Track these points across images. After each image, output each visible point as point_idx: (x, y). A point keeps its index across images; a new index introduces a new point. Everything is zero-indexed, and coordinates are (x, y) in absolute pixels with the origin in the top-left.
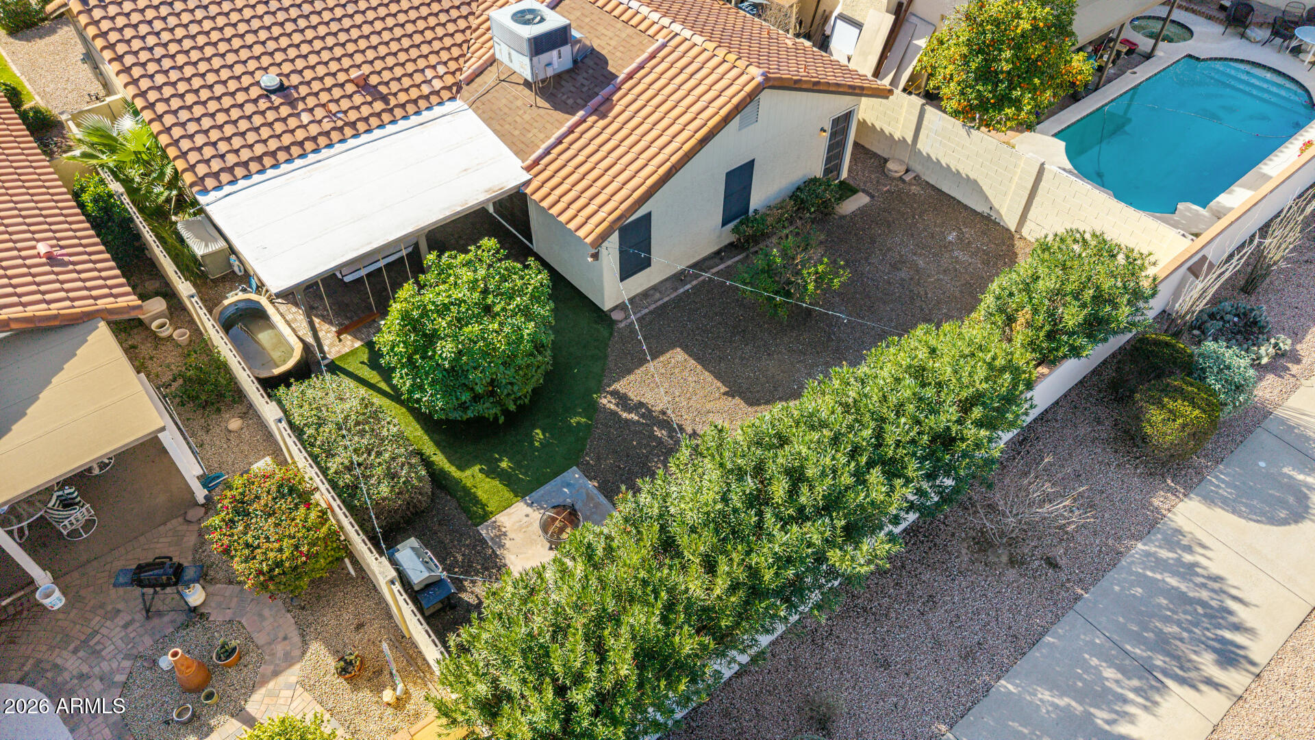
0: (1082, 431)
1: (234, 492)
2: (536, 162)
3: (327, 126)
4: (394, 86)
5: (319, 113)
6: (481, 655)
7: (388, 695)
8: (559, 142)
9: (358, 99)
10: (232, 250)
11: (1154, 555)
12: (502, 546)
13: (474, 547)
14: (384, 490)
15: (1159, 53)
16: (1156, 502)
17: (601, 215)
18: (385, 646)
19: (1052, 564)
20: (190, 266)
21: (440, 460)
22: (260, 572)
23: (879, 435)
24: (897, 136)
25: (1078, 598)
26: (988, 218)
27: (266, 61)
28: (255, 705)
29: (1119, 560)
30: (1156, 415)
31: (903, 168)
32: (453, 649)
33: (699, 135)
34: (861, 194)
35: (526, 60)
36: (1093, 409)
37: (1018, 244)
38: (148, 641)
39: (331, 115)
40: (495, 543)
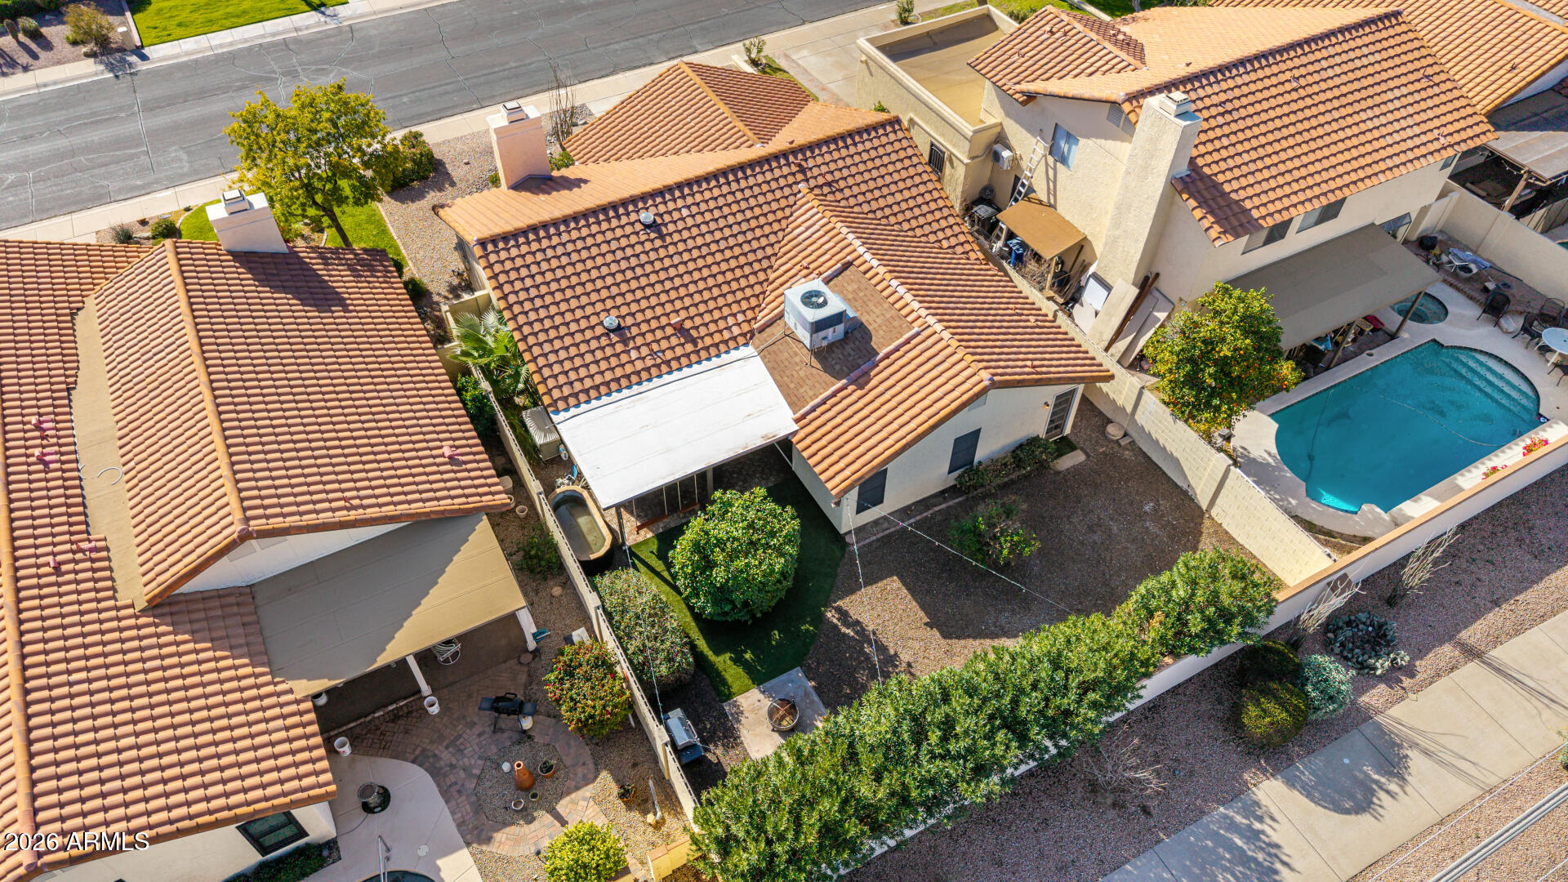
0: (1205, 707)
1: (566, 658)
2: (804, 417)
3: (649, 362)
4: (703, 331)
5: (644, 351)
6: (722, 809)
7: (650, 818)
8: (824, 402)
9: (674, 341)
10: (562, 442)
11: (1231, 818)
12: (739, 721)
13: (719, 719)
14: (664, 670)
15: (1404, 335)
16: (1246, 776)
17: (847, 472)
18: (651, 783)
19: (1146, 811)
20: (530, 450)
21: (702, 644)
22: (579, 720)
23: (1015, 702)
24: (1120, 402)
25: (1159, 841)
26: (1185, 493)
27: (609, 304)
28: (562, 807)
29: (1201, 818)
30: (1253, 711)
31: (1121, 433)
32: (703, 801)
33: (932, 422)
34: (1079, 452)
35: (808, 335)
36: (1219, 690)
37: (1207, 523)
38: (494, 749)
39: (652, 353)
40: (734, 718)
